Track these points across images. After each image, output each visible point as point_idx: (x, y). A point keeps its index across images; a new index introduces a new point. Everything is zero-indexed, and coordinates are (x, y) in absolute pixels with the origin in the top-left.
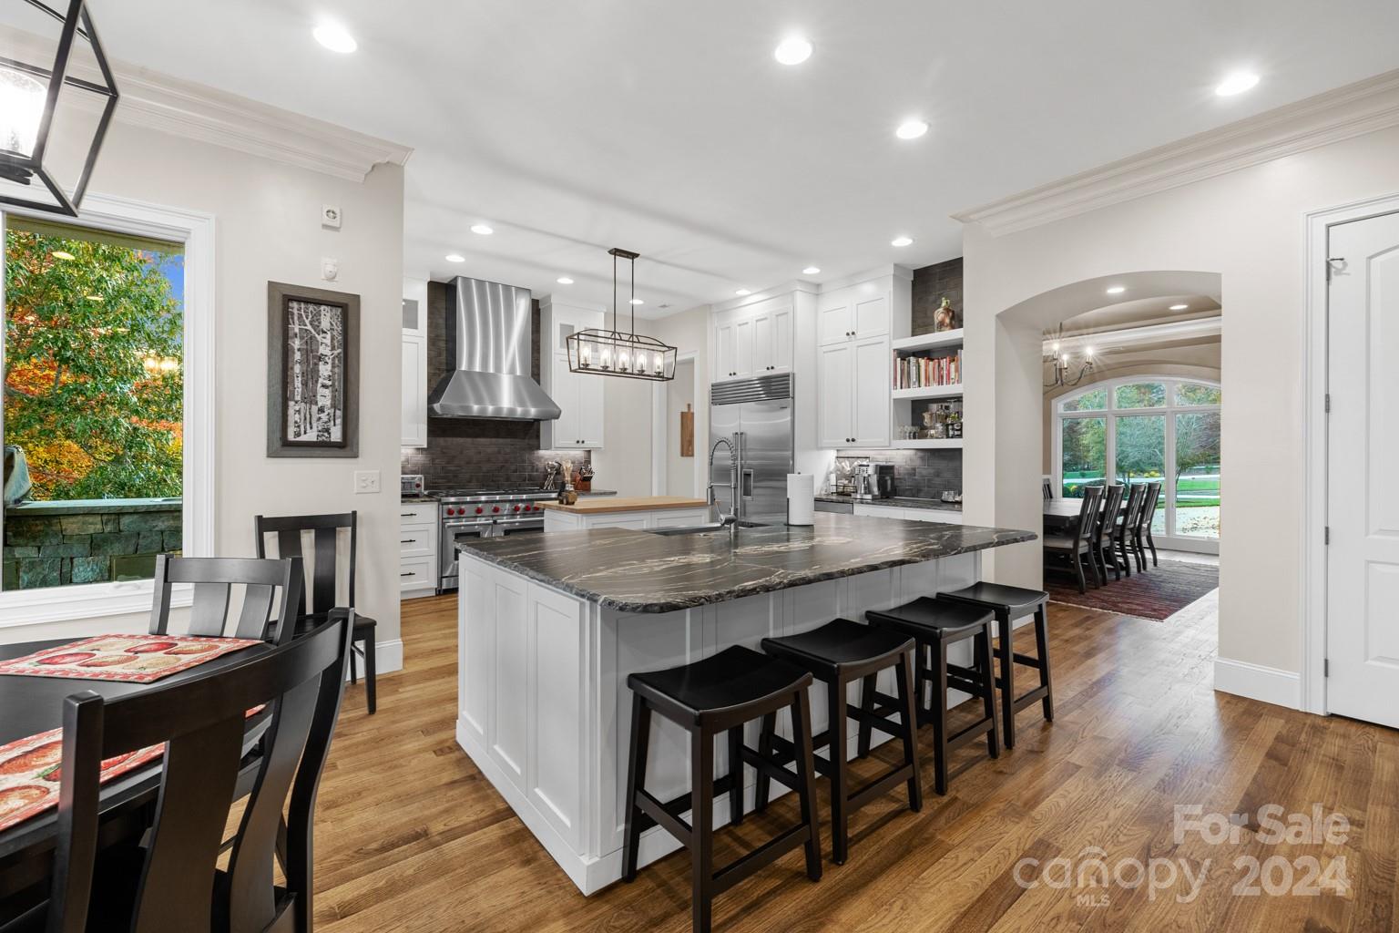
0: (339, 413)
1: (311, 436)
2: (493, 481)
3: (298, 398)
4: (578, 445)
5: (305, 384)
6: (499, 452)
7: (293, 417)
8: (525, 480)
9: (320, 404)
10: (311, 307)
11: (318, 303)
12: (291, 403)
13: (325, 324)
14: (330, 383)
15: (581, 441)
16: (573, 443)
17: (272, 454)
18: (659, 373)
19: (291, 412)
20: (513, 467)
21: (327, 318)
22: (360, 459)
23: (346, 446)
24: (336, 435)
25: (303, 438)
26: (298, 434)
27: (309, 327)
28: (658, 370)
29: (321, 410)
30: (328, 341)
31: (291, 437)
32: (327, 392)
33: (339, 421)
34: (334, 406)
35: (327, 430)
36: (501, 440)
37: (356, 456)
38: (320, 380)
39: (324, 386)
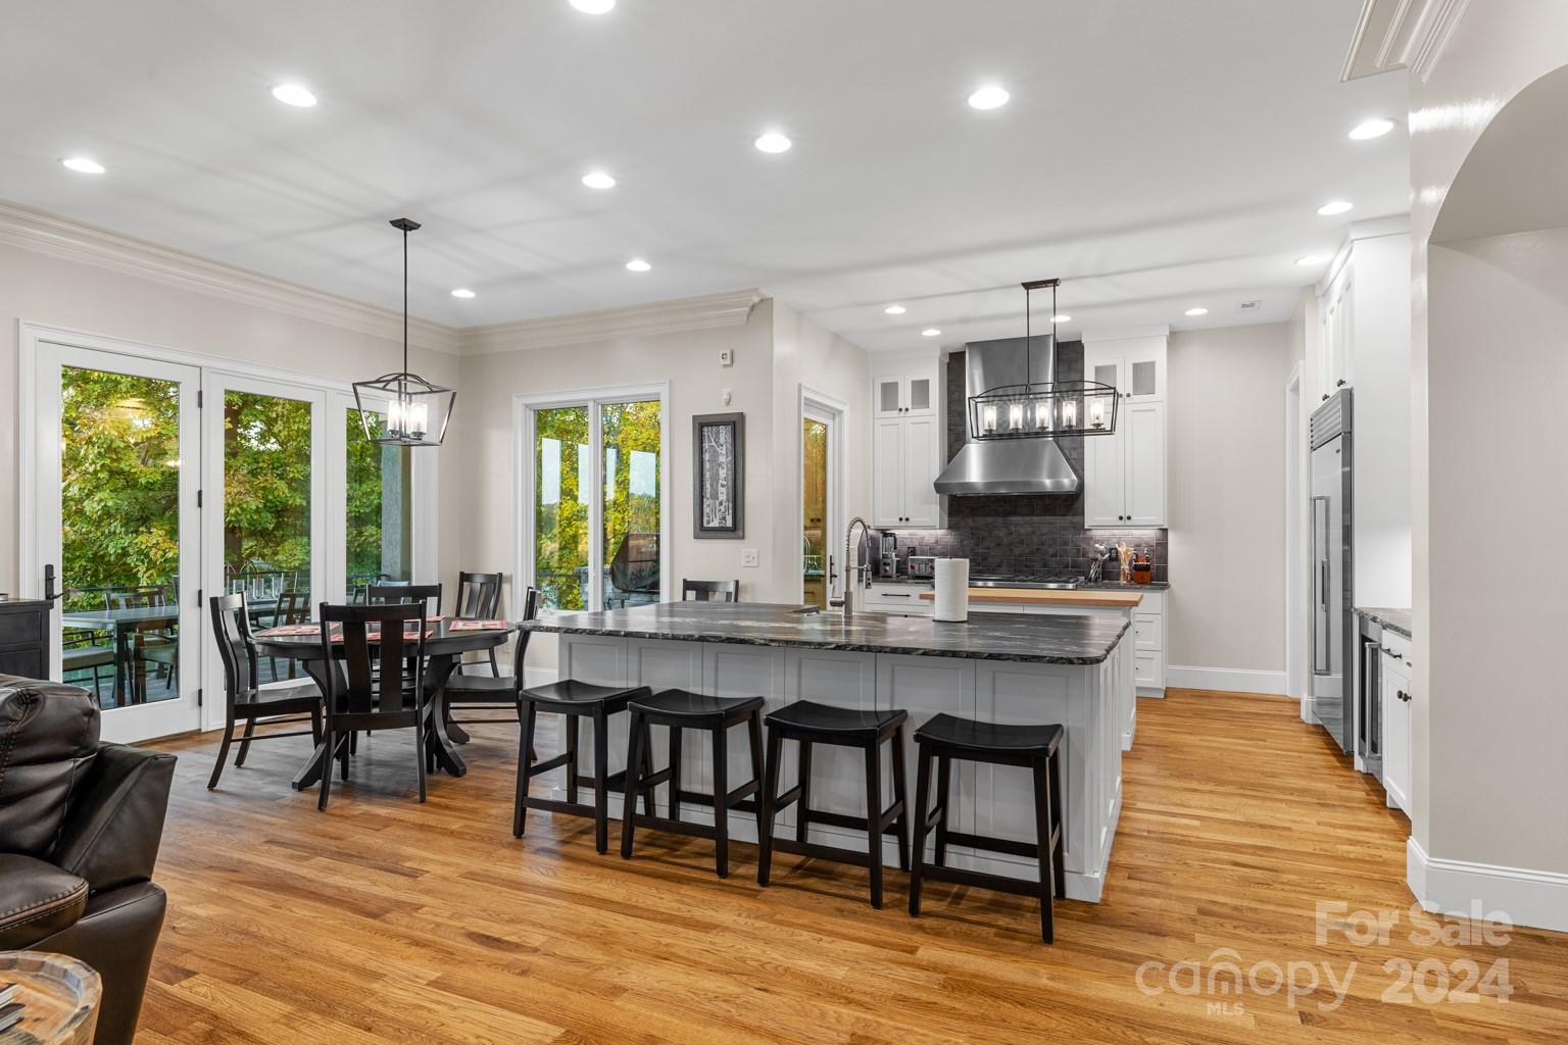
0: (731, 505)
1: (715, 524)
2: (1026, 566)
3: (708, 496)
4: (1122, 523)
5: (712, 486)
6: (1034, 533)
7: (707, 510)
8: (1067, 567)
9: (720, 499)
10: (714, 428)
11: (717, 424)
12: (705, 500)
13: (722, 440)
14: (725, 483)
15: (1125, 518)
16: (1115, 520)
17: (696, 537)
18: (1099, 425)
19: (705, 506)
20: (1051, 551)
21: (724, 434)
22: (746, 541)
23: (735, 529)
24: (729, 523)
25: (711, 525)
26: (708, 522)
27: (713, 444)
28: (1096, 422)
29: (721, 504)
30: (724, 452)
31: (705, 525)
32: (724, 490)
33: (731, 512)
34: (728, 500)
35: (724, 518)
36: (1036, 519)
37: (743, 538)
38: (720, 481)
39: (723, 486)
